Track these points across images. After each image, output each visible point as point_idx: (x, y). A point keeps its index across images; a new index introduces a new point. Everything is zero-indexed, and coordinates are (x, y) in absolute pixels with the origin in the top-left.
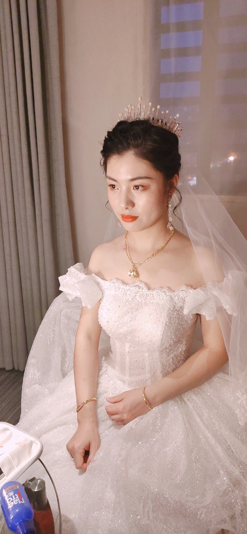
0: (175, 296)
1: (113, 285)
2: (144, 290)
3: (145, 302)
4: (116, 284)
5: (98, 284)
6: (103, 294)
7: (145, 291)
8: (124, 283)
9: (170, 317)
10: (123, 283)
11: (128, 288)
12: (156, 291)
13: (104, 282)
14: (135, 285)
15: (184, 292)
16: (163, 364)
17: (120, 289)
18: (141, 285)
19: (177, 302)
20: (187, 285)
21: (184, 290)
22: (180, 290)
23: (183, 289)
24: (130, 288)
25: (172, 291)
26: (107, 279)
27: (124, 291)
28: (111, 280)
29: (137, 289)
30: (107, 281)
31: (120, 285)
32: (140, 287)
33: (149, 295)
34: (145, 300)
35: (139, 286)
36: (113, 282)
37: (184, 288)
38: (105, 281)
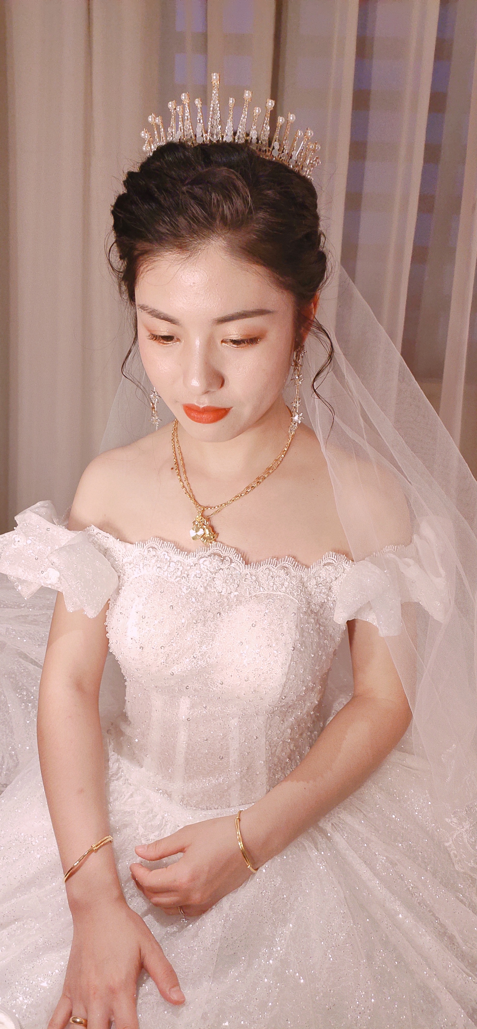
0: (309, 578)
1: (153, 553)
2: (233, 565)
3: (236, 593)
4: (161, 552)
5: (106, 552)
6: (119, 577)
7: (237, 568)
8: (180, 549)
9: (302, 628)
10: (177, 548)
11: (191, 560)
12: (265, 567)
13: (125, 547)
14: (208, 553)
15: (330, 568)
16: (270, 743)
17: (172, 564)
18: (224, 554)
19: (314, 593)
20: (338, 552)
21: (329, 564)
22: (322, 564)
23: (329, 561)
24: (199, 559)
25: (302, 565)
26: (132, 541)
27: (181, 568)
28: (144, 542)
29: (216, 562)
30: (132, 543)
31: (171, 555)
32: (224, 558)
33: (248, 576)
34: (236, 591)
35: (220, 556)
36: (153, 548)
37: (330, 558)
38: (129, 546)
